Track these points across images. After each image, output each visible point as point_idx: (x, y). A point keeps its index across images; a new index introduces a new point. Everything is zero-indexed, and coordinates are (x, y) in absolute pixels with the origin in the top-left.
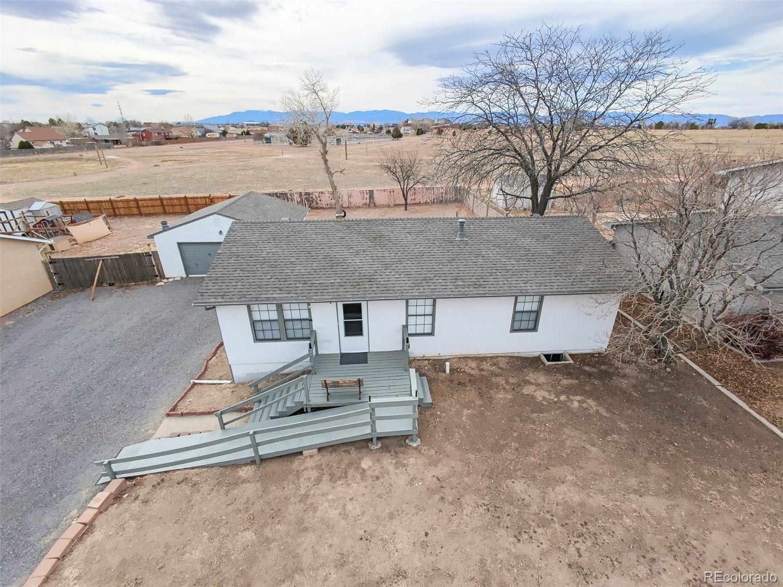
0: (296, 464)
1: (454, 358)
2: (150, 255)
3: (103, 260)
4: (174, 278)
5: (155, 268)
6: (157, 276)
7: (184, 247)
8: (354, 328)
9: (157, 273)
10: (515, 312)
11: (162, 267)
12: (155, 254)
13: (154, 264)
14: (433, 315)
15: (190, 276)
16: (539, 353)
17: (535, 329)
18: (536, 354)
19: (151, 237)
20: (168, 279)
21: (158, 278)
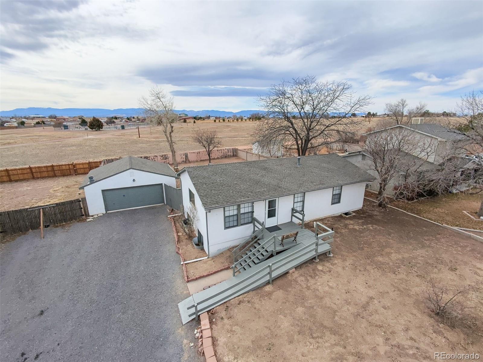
0: (289, 277)
1: (311, 222)
2: (80, 201)
3: (43, 209)
4: (97, 215)
5: (83, 210)
6: (83, 215)
7: (106, 193)
8: (271, 214)
9: (83, 213)
10: (333, 195)
11: (87, 208)
12: (84, 200)
13: (82, 206)
14: (303, 201)
15: (108, 212)
16: (340, 213)
17: (339, 202)
18: (340, 214)
19: (82, 188)
20: (92, 216)
21: (84, 217)
